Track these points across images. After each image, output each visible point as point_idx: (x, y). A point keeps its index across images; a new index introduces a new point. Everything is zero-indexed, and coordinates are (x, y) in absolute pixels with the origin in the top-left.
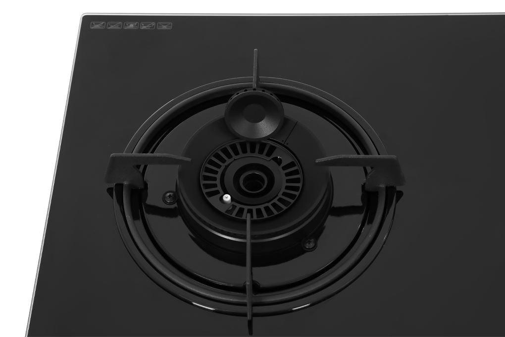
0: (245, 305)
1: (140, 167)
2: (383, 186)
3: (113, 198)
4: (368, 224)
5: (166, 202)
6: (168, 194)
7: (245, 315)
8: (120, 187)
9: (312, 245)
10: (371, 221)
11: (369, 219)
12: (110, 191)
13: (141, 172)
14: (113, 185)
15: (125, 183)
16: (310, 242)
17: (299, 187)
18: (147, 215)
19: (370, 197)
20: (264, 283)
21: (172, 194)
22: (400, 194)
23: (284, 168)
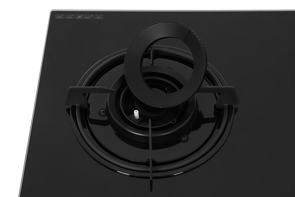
0: (148, 172)
1: (86, 94)
2: (226, 105)
3: (70, 115)
4: (217, 129)
5: (100, 115)
6: (102, 111)
7: (148, 178)
8: (74, 107)
9: (186, 139)
10: (219, 127)
11: (218, 126)
12: (68, 110)
13: (86, 98)
14: (70, 107)
15: (77, 105)
16: (184, 137)
18: (90, 124)
19: (219, 112)
20: (158, 160)
21: (104, 110)
22: (236, 110)
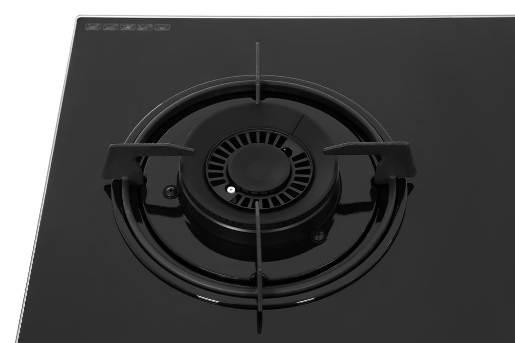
0: (255, 297)
1: (140, 158)
2: (393, 177)
3: (111, 198)
5: (166, 196)
6: (169, 188)
7: (254, 307)
8: (118, 183)
9: (321, 237)
11: (378, 216)
12: (107, 188)
13: (141, 165)
14: (110, 182)
15: (124, 178)
16: (319, 235)
17: (308, 178)
18: (149, 214)
19: (379, 190)
20: (272, 276)
21: (173, 188)
22: (411, 187)
23: (294, 159)
